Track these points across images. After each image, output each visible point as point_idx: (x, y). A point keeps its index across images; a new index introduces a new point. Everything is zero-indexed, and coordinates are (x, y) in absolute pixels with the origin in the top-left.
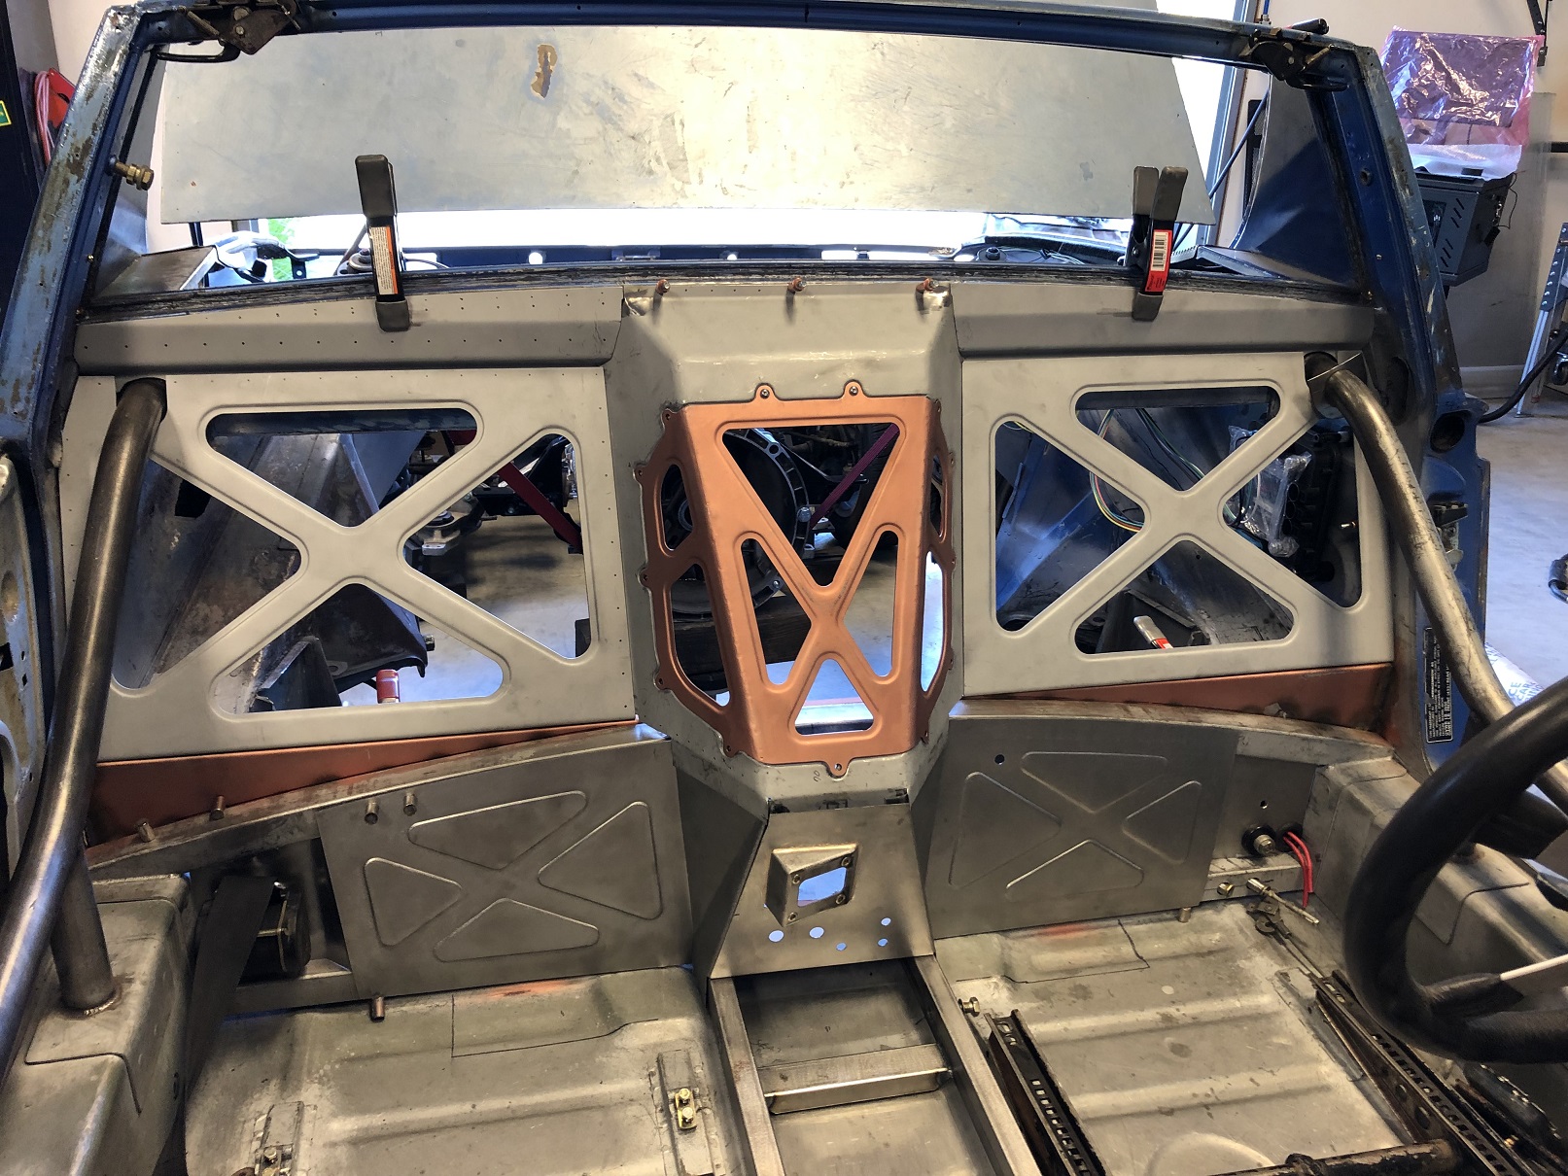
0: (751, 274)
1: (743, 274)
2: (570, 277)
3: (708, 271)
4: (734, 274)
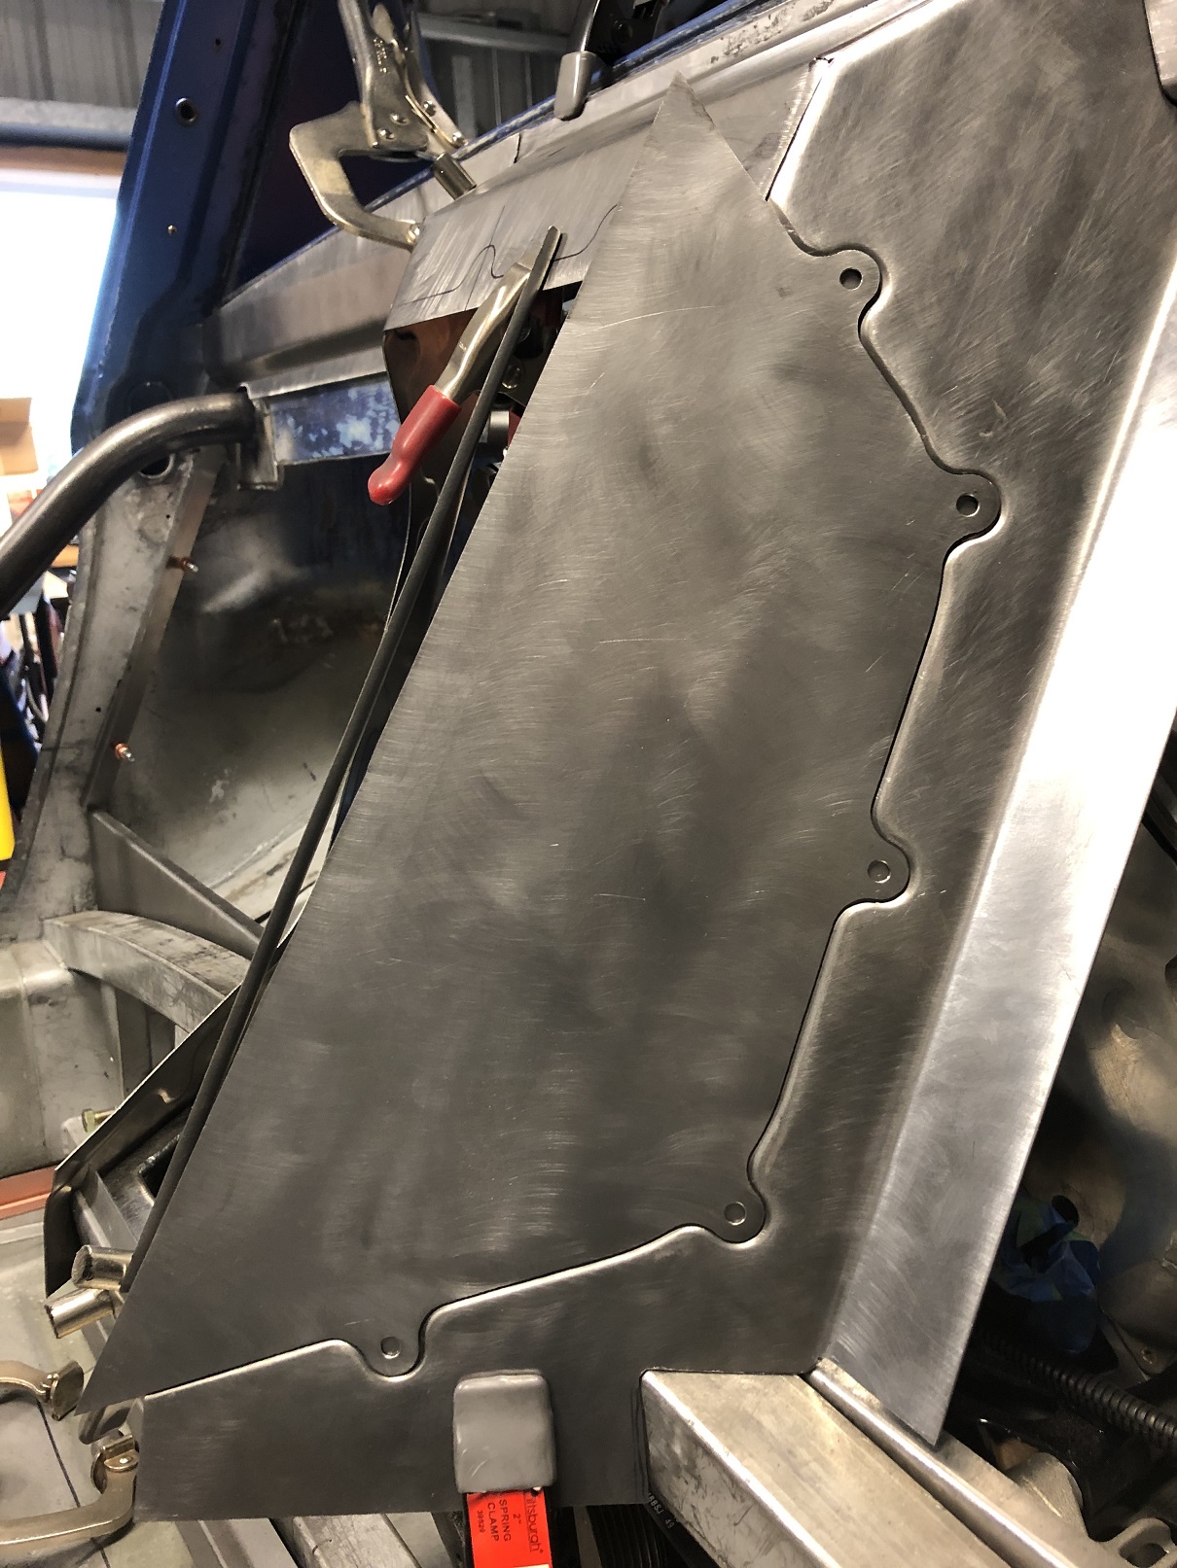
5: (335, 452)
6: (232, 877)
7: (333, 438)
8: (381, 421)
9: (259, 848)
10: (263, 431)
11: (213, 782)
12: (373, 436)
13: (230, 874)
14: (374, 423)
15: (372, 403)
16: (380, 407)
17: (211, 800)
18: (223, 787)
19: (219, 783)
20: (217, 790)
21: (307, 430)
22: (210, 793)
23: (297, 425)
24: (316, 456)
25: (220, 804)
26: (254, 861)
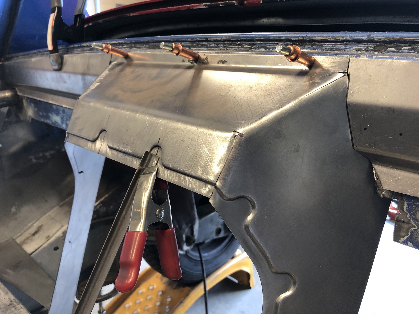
5: (48, 121)
6: (20, 235)
7: (48, 117)
8: (65, 119)
9: (29, 225)
10: (23, 103)
11: (12, 208)
12: (62, 123)
13: (19, 234)
14: (62, 119)
15: (61, 112)
16: (64, 115)
17: (12, 213)
18: (15, 208)
19: (14, 208)
20: (13, 210)
21: (38, 110)
22: (11, 211)
23: (35, 107)
24: (42, 120)
25: (15, 214)
26: (28, 229)
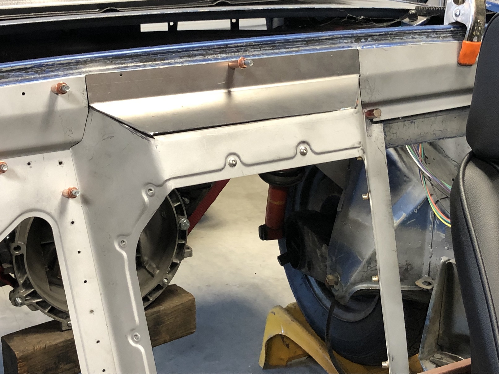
0: (195, 56)
1: (189, 56)
2: (36, 72)
3: (159, 56)
4: (181, 57)
